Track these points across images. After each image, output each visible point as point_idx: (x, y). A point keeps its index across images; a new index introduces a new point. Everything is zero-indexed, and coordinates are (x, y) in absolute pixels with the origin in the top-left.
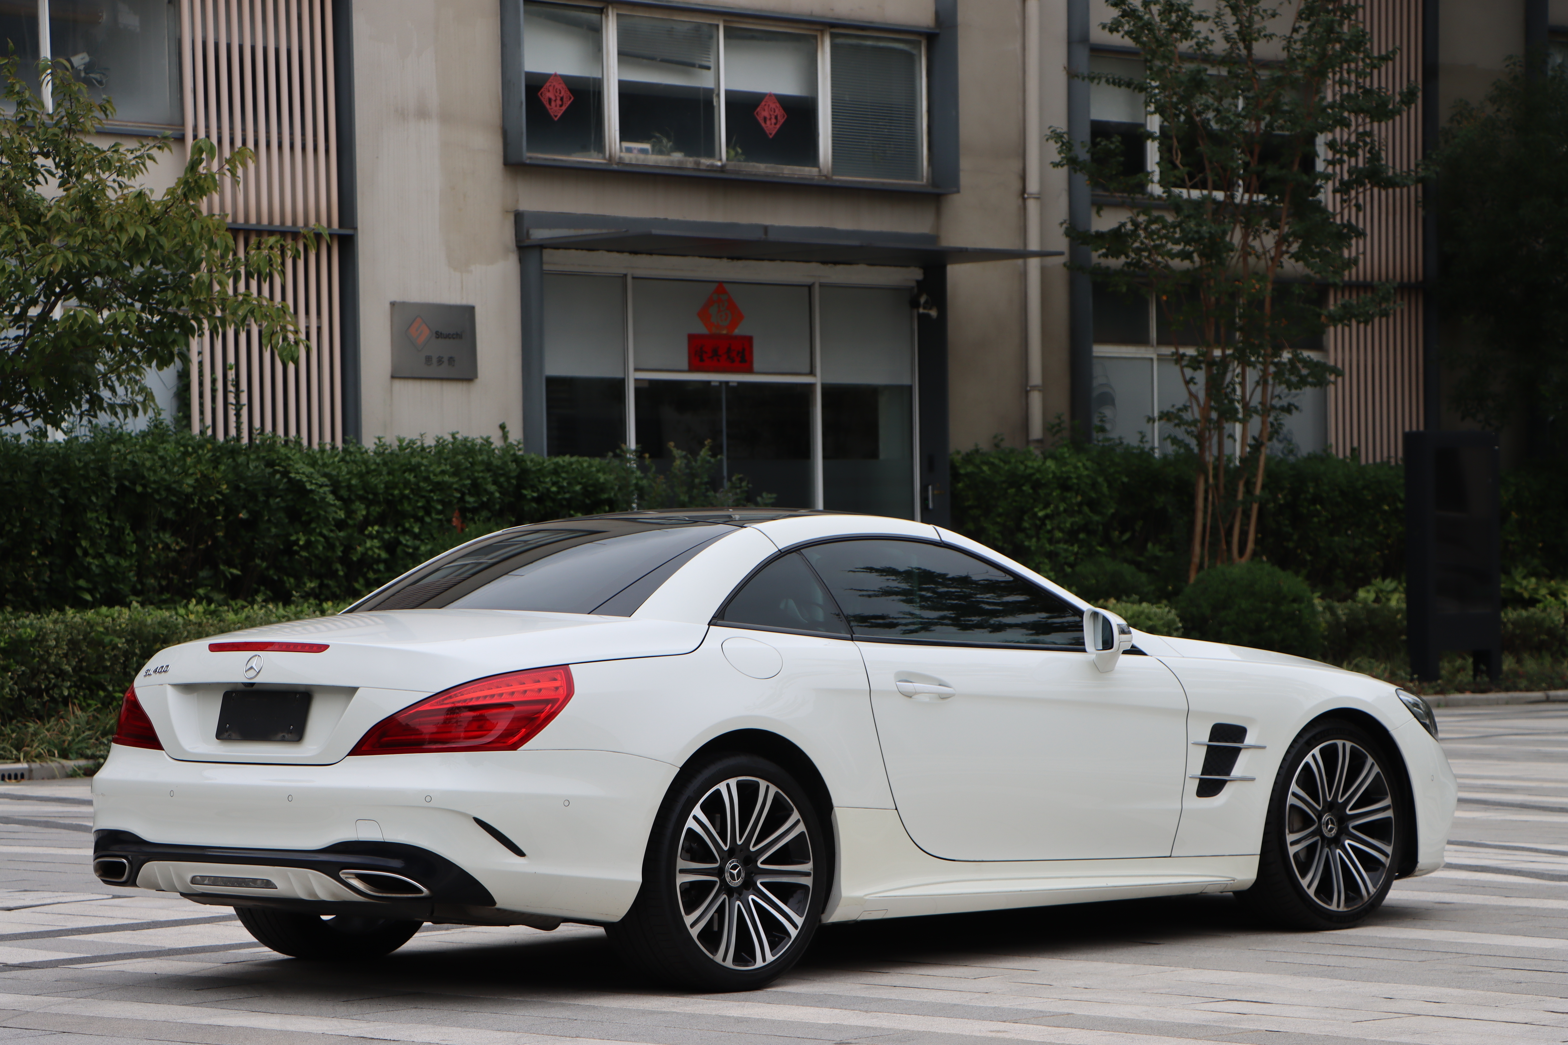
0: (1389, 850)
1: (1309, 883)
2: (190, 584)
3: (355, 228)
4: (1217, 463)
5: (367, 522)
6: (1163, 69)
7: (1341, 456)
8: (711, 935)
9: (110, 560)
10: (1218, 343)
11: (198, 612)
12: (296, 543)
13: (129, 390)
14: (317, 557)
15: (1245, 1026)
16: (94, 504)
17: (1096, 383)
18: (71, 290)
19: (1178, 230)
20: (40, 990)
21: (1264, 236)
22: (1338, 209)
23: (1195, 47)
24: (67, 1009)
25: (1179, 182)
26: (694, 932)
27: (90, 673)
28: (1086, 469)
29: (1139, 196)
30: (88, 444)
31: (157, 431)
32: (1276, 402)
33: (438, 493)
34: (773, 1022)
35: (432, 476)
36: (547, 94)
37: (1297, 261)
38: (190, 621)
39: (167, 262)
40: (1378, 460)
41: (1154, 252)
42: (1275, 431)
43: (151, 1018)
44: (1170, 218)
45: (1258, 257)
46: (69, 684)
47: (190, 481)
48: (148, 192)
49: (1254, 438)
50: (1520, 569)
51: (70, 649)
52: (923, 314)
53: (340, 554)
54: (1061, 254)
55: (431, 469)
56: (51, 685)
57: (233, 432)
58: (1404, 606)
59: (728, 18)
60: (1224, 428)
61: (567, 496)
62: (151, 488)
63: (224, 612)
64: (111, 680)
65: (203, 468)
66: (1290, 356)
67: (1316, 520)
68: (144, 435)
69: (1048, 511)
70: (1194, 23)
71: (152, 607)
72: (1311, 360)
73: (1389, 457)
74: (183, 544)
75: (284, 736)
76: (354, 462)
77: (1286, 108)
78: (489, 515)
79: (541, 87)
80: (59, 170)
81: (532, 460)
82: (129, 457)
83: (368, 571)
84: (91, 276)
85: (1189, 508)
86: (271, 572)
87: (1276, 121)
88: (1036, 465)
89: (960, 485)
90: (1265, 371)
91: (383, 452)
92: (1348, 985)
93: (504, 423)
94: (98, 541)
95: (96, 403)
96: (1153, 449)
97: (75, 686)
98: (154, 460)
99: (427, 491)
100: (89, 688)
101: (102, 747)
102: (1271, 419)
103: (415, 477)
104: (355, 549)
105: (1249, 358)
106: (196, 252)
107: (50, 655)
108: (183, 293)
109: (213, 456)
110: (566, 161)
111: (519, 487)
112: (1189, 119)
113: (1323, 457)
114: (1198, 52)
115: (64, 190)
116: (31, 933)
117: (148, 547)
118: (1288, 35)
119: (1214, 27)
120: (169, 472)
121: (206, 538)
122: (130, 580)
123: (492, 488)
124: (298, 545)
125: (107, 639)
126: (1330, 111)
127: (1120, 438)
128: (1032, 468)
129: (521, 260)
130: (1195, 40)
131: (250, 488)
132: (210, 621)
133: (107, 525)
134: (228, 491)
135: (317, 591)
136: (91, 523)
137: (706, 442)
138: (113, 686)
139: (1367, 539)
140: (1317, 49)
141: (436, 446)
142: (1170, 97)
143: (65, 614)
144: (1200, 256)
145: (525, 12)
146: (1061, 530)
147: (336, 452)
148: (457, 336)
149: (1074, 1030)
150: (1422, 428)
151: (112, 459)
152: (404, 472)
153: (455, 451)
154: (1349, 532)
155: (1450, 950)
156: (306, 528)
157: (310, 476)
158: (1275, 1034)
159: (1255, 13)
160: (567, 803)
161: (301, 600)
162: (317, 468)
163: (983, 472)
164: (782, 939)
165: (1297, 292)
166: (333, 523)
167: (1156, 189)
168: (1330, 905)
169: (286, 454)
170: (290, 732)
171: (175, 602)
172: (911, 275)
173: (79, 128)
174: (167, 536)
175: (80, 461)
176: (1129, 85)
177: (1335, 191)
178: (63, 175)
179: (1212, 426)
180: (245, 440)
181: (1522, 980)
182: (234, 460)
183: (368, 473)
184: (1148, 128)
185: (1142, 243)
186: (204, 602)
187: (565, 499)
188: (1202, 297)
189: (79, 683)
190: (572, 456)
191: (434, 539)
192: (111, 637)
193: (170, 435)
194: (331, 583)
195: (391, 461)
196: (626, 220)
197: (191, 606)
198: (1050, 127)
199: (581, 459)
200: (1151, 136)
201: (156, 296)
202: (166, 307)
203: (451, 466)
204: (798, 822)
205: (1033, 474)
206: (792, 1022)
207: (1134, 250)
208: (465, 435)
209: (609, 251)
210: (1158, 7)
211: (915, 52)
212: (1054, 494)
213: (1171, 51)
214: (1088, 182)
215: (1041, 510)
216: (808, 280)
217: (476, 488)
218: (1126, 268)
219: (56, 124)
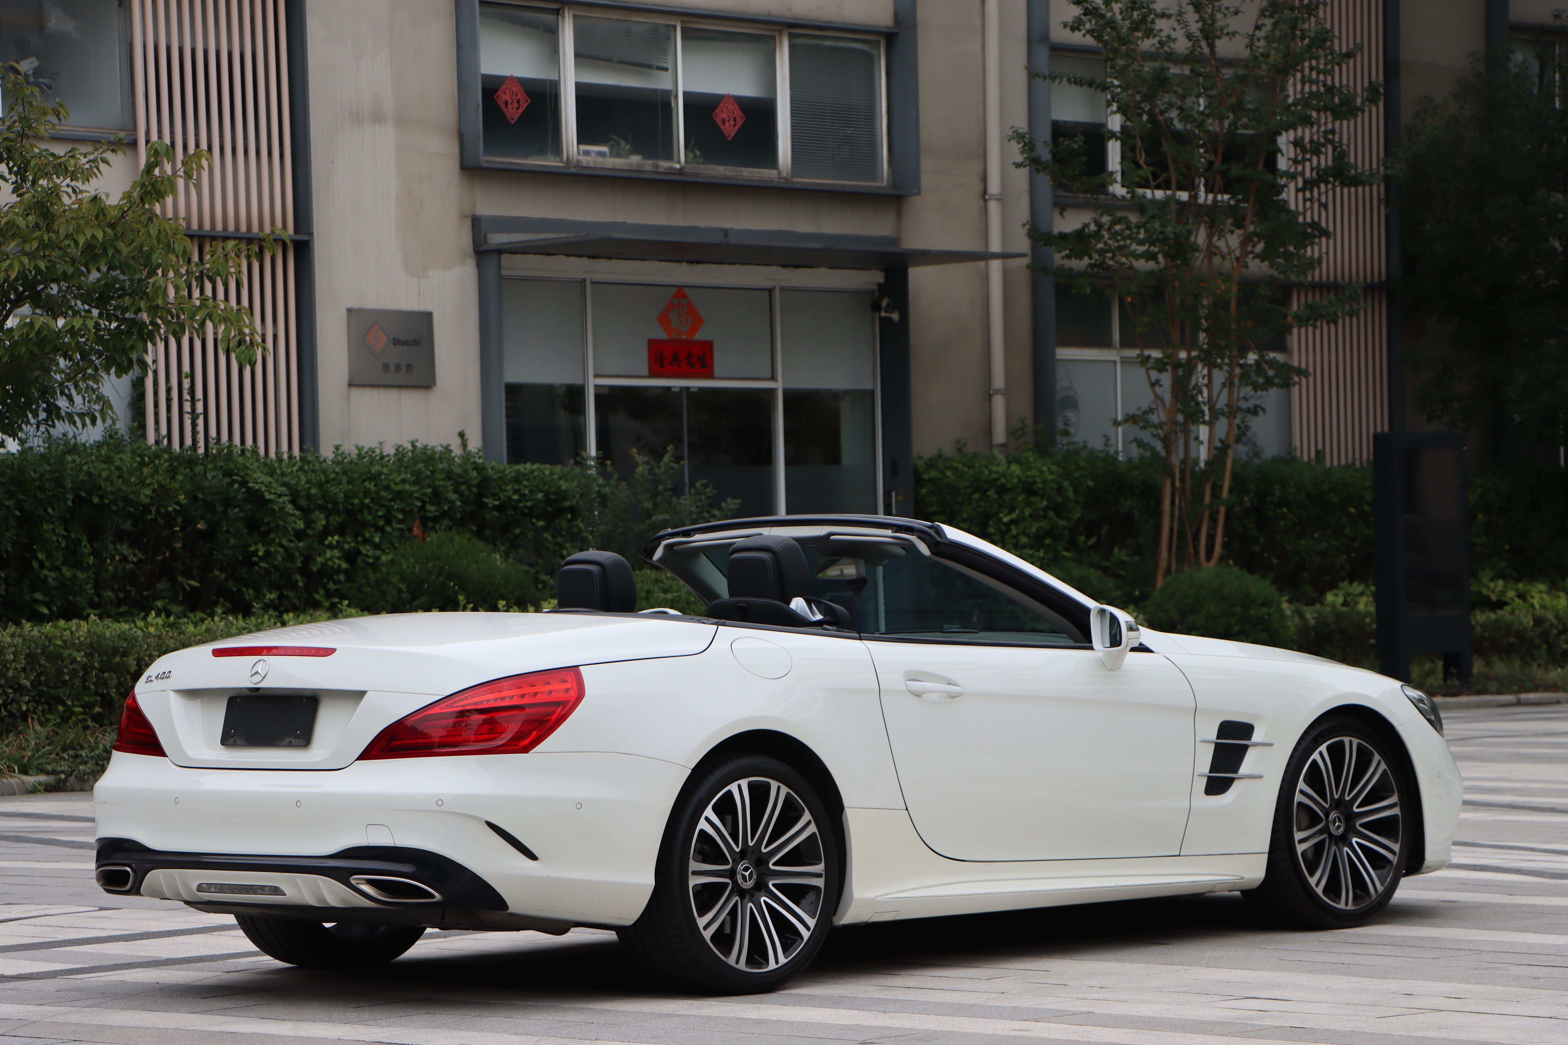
0: (1396, 847)
1: (1317, 882)
2: (148, 597)
3: (311, 234)
4: (1183, 466)
5: (326, 532)
6: (1125, 68)
7: (1306, 459)
8: (724, 939)
9: (67, 572)
10: (1183, 345)
11: (157, 624)
12: (255, 553)
13: (87, 399)
14: (276, 567)
15: (1269, 1022)
16: (51, 515)
17: (1059, 386)
18: (28, 297)
19: (1142, 231)
20: (43, 1000)
21: (1229, 236)
22: (1301, 209)
23: (1158, 45)
24: (74, 1018)
25: (1143, 182)
26: (707, 935)
27: (49, 687)
28: (1052, 473)
29: (1102, 197)
30: (42, 455)
31: (112, 440)
32: (1244, 405)
33: (398, 502)
34: (792, 1023)
35: (392, 486)
36: (503, 97)
37: (1262, 261)
38: (149, 633)
39: (124, 267)
40: (1343, 462)
41: (1118, 253)
42: (1241, 434)
43: (161, 1026)
44: (1134, 219)
45: (1223, 257)
46: (27, 698)
47: (148, 492)
48: (103, 197)
49: (1221, 441)
50: (1487, 571)
51: (28, 663)
52: (885, 318)
53: (299, 564)
54: (1023, 255)
55: (392, 477)
56: (9, 700)
57: (188, 441)
58: (1372, 609)
59: (685, 19)
60: (1190, 431)
61: (529, 504)
62: (108, 499)
63: (184, 624)
64: (70, 694)
65: (160, 478)
66: (1256, 357)
67: (1282, 523)
68: (99, 445)
69: (1014, 516)
70: (1157, 21)
71: (110, 620)
72: (1277, 362)
73: (1354, 459)
74: (140, 556)
75: (291, 742)
76: (313, 471)
77: (1249, 106)
78: (450, 524)
79: (497, 90)
80: (13, 176)
81: (493, 468)
82: (85, 468)
83: (328, 582)
84: (47, 283)
85: (1155, 512)
86: (230, 584)
87: (1240, 120)
88: (1000, 469)
89: (924, 491)
90: (1231, 373)
91: (343, 461)
92: (1366, 983)
93: (463, 431)
94: (55, 553)
95: (53, 412)
96: (1117, 452)
97: (34, 700)
98: (111, 470)
99: (387, 500)
100: (47, 703)
101: (62, 763)
102: (1237, 421)
103: (375, 486)
104: (315, 559)
105: (1216, 359)
106: (154, 257)
107: (8, 669)
108: (142, 298)
109: (169, 466)
110: (523, 164)
111: (480, 495)
112: (1153, 119)
113: (1288, 459)
114: (1161, 51)
115: (18, 196)
116: (23, 945)
117: (105, 559)
118: (1251, 33)
119: (1175, 25)
120: (126, 482)
121: (163, 549)
122: (87, 593)
123: (453, 496)
124: (257, 556)
125: (66, 653)
126: (1293, 108)
127: (1085, 442)
128: (997, 472)
129: (480, 266)
130: (1157, 38)
131: (208, 498)
132: (170, 634)
133: (63, 537)
134: (185, 501)
135: (277, 602)
136: (48, 535)
137: (669, 448)
138: (72, 700)
139: (1333, 542)
140: (1281, 47)
141: (395, 455)
142: (1132, 95)
143: (22, 628)
144: (1166, 256)
145: (481, 13)
146: (1027, 535)
147: (294, 461)
148: (415, 343)
149: (1097, 1028)
150: (1386, 429)
151: (68, 470)
152: (364, 481)
153: (415, 460)
154: (1316, 535)
155: (1462, 947)
156: (265, 538)
157: (268, 486)
158: (1300, 1031)
159: (1217, 11)
160: (580, 805)
161: (261, 612)
162: (276, 477)
163: (947, 477)
164: (795, 941)
165: (1263, 293)
166: (292, 533)
167: (1118, 190)
168: (1338, 904)
169: (244, 464)
170: (297, 737)
171: (132, 615)
172: (873, 278)
173: (32, 133)
174: (124, 547)
175: (35, 472)
176: (1090, 84)
177: (1297, 190)
178: (16, 181)
179: (1178, 428)
180: (201, 451)
181: (1539, 975)
182: (192, 470)
183: (327, 482)
184: (1110, 127)
185: (1106, 244)
186: (163, 615)
187: (527, 507)
188: (1167, 298)
189: (37, 698)
190: (533, 463)
191: (395, 549)
192: (70, 651)
193: (125, 446)
194: (291, 594)
195: (350, 470)
196: (584, 224)
197: (150, 619)
198: (1012, 128)
199: (542, 467)
200: (1113, 135)
201: (113, 302)
202: (123, 313)
203: (412, 475)
204: (809, 823)
205: (998, 479)
206: (812, 1024)
207: (1097, 251)
208: (424, 443)
209: (567, 255)
210: (1120, 5)
211: (874, 52)
212: (1020, 499)
213: (1134, 50)
214: (1051, 183)
215: (1006, 515)
216: (769, 284)
217: (437, 496)
218: (1089, 270)
219: (9, 128)
